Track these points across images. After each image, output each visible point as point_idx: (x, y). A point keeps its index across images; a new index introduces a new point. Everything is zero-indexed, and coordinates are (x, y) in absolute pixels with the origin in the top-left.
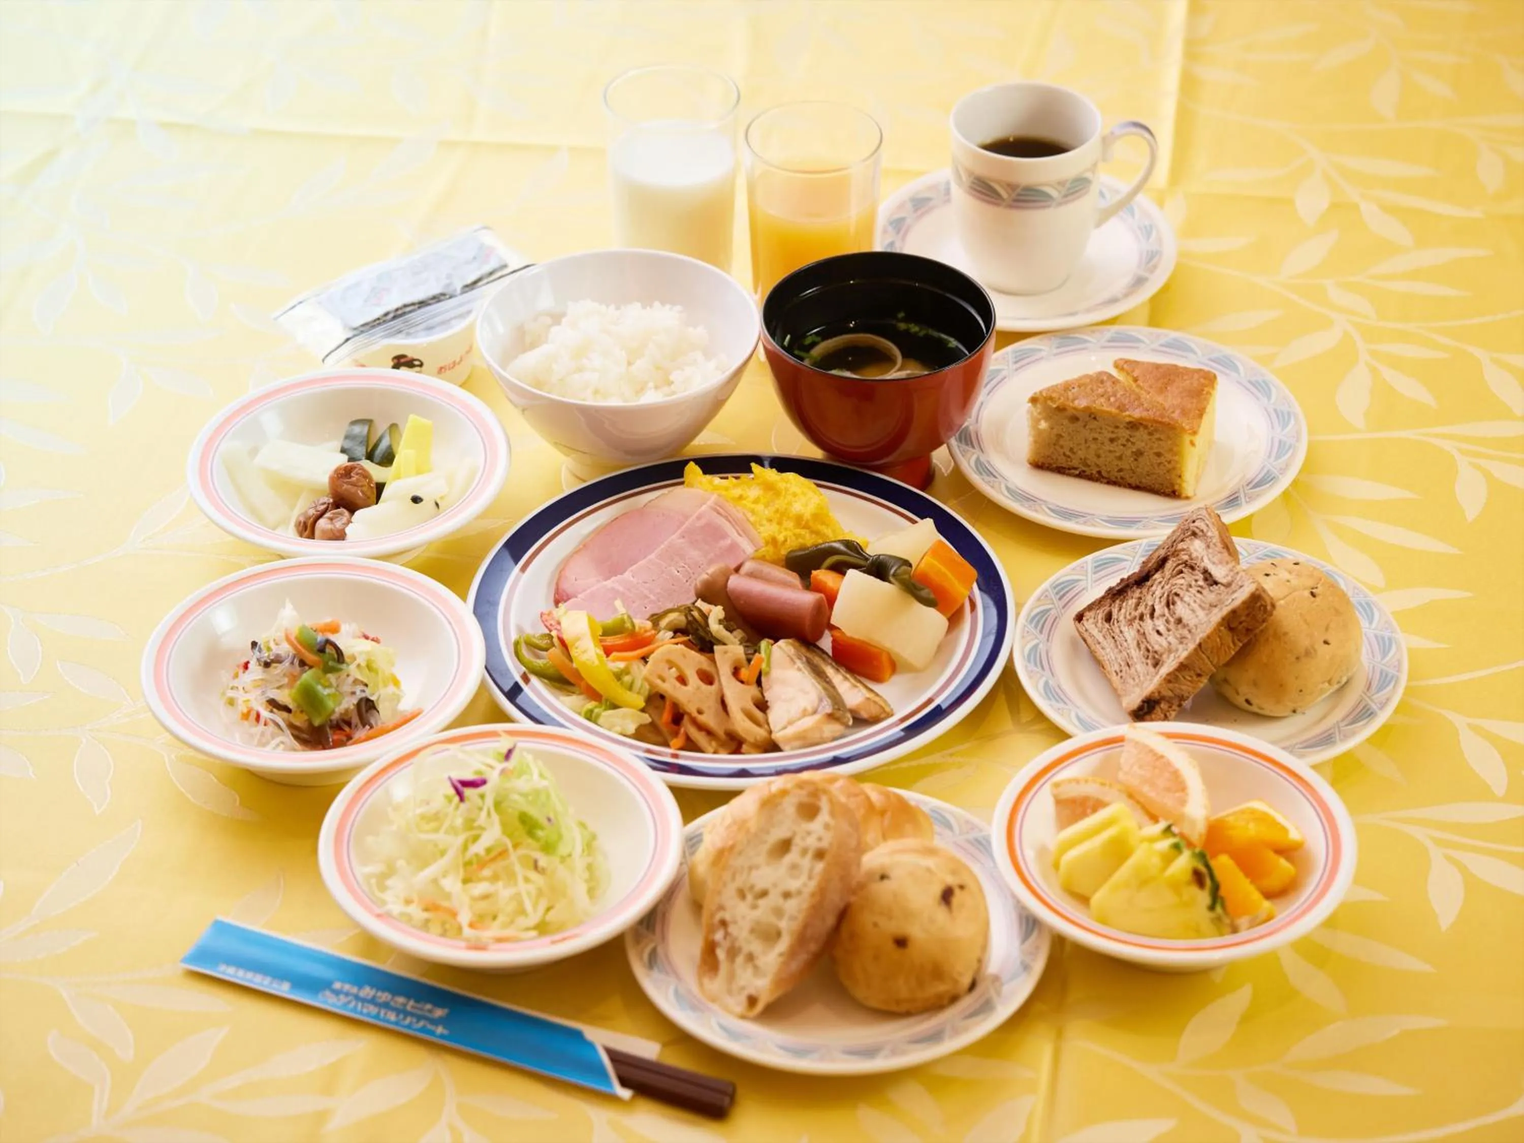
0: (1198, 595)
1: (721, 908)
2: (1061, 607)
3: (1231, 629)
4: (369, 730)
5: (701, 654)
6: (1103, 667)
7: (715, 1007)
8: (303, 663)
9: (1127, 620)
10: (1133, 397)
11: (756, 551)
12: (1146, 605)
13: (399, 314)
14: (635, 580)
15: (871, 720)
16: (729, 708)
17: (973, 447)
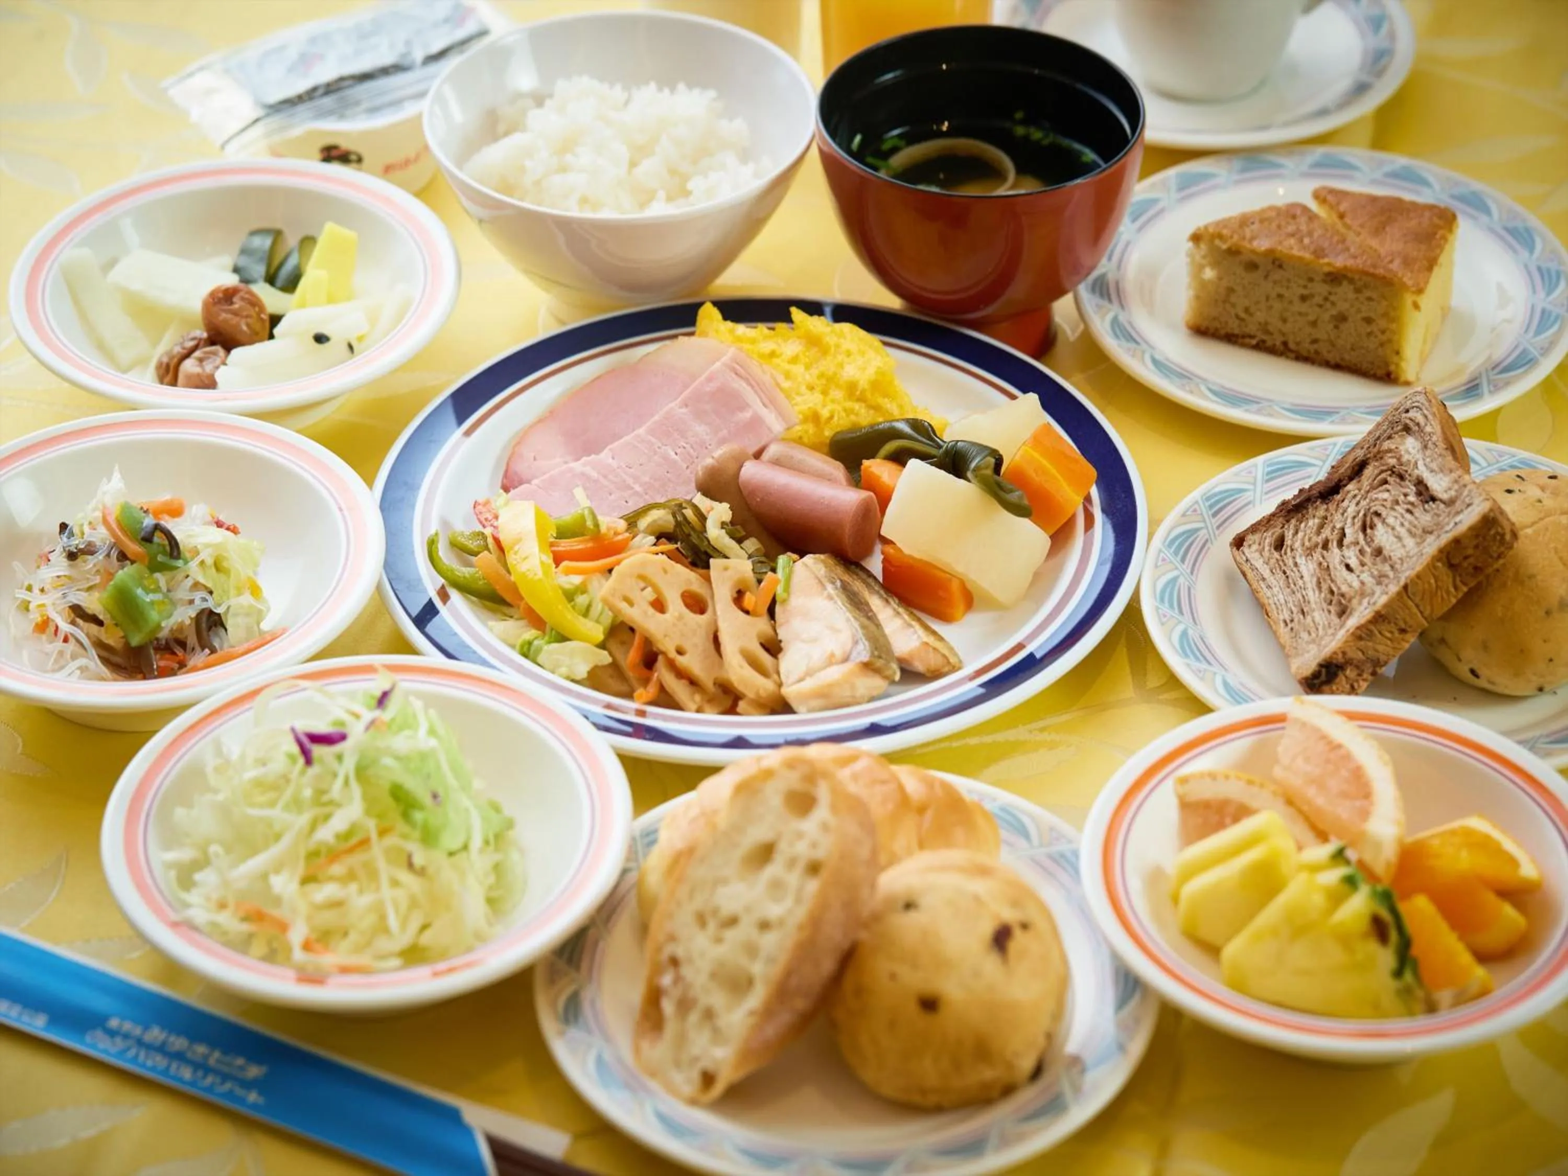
0: (1408, 516)
1: (672, 938)
2: (1215, 527)
3: (1451, 566)
4: (209, 655)
5: (692, 570)
6: (1267, 615)
7: (654, 1085)
8: (123, 557)
9: (1305, 548)
10: (1336, 239)
11: (788, 429)
12: (1334, 527)
13: (331, 88)
14: (614, 464)
15: (928, 675)
16: (722, 648)
17: (1110, 300)
